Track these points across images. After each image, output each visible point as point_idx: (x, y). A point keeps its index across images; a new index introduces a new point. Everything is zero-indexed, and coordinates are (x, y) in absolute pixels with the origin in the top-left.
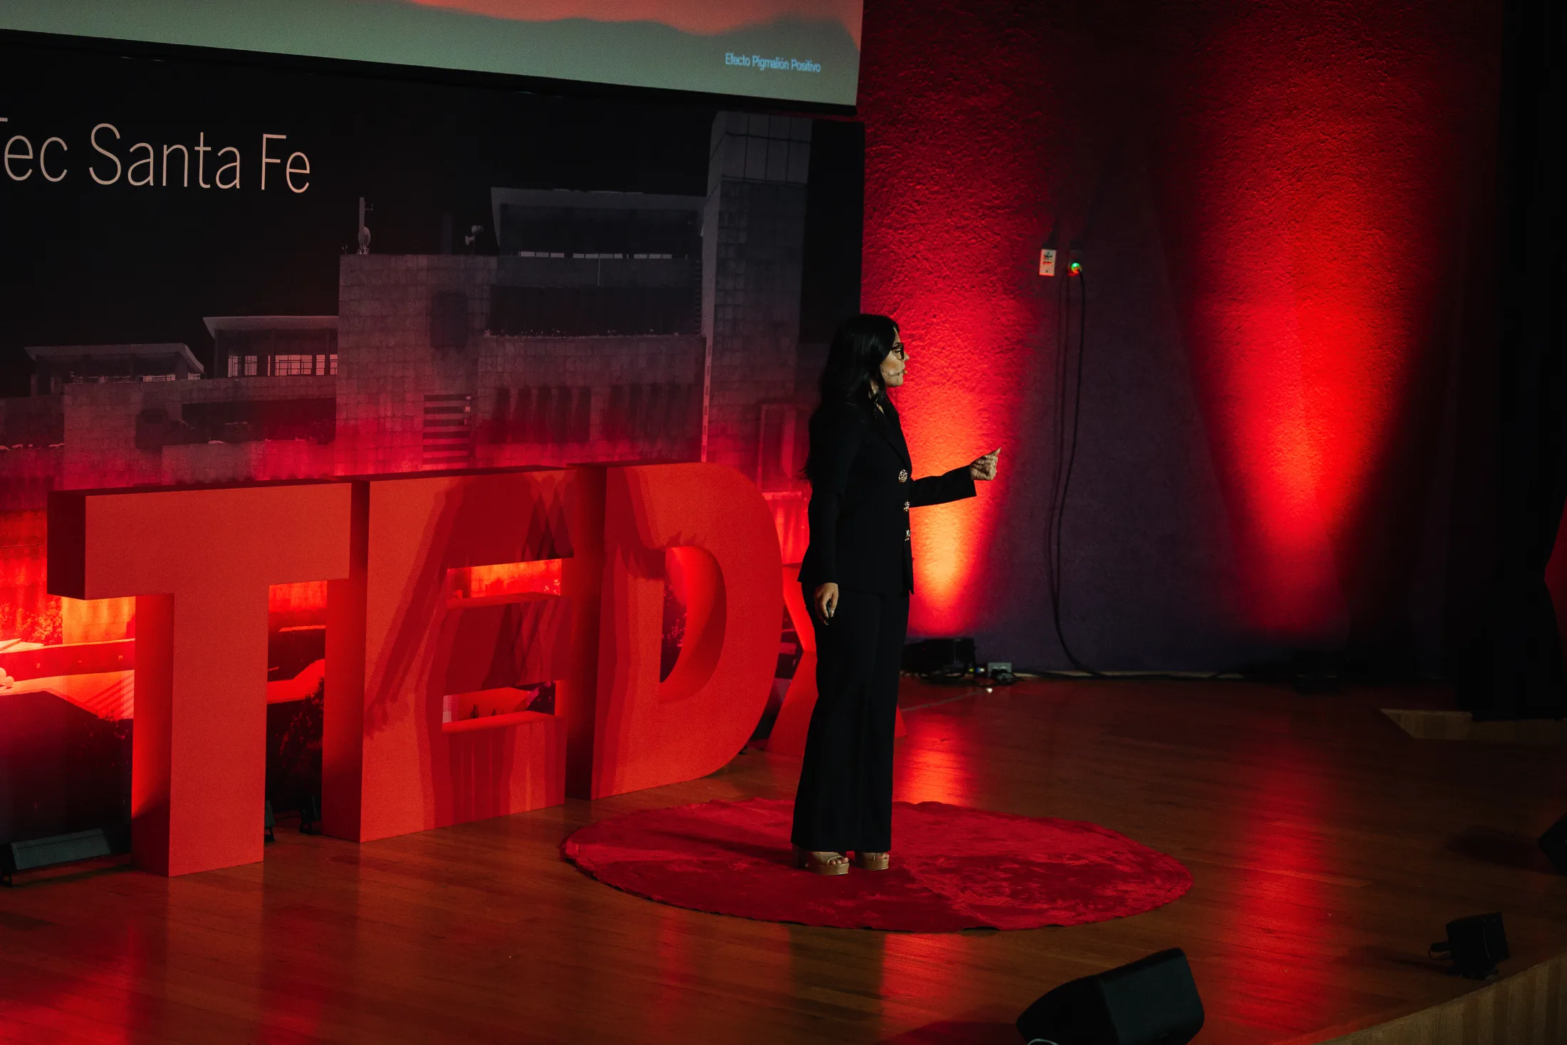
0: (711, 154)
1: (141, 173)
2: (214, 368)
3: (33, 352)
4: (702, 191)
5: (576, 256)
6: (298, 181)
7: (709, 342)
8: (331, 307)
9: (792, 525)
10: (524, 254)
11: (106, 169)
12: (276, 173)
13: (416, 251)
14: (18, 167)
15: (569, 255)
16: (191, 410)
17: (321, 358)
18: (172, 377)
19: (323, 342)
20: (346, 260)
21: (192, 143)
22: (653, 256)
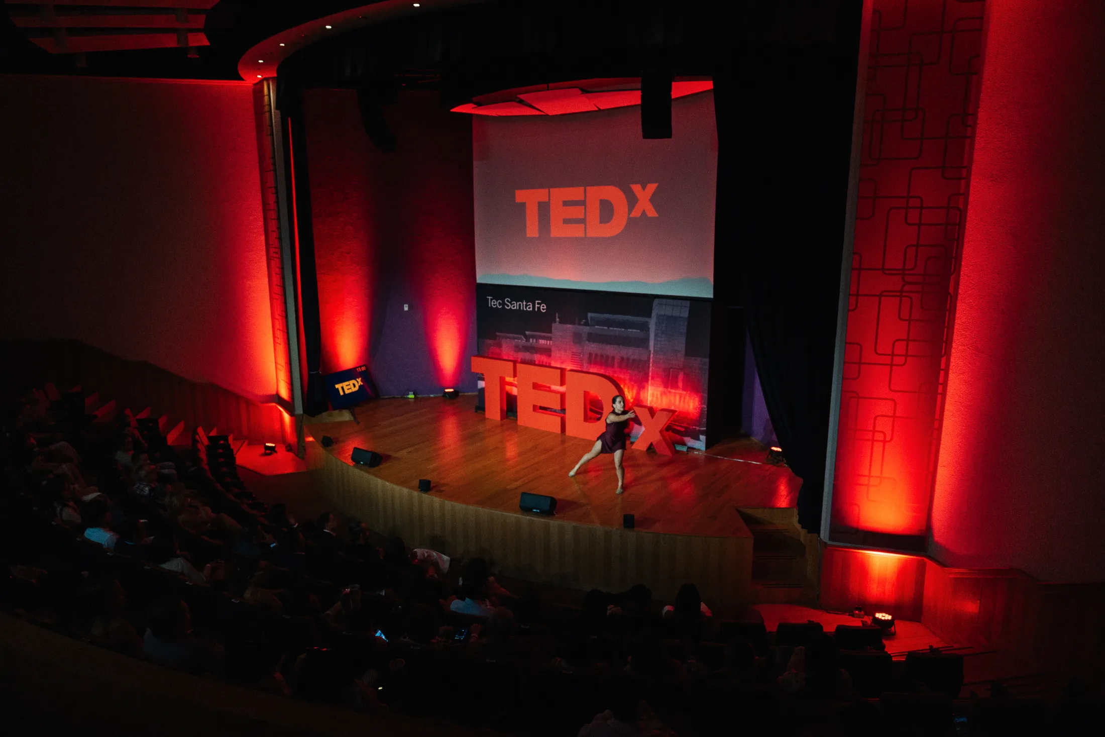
0: (653, 307)
1: (514, 307)
2: (527, 340)
3: (498, 334)
4: (650, 316)
5: (611, 328)
6: (543, 309)
7: (652, 352)
8: (550, 332)
9: (682, 399)
10: (596, 327)
11: (508, 306)
12: (539, 308)
13: (570, 324)
14: (494, 305)
15: (608, 328)
16: (523, 347)
17: (548, 342)
18: (520, 341)
19: (550, 339)
20: (553, 325)
21: (522, 302)
22: (633, 330)
